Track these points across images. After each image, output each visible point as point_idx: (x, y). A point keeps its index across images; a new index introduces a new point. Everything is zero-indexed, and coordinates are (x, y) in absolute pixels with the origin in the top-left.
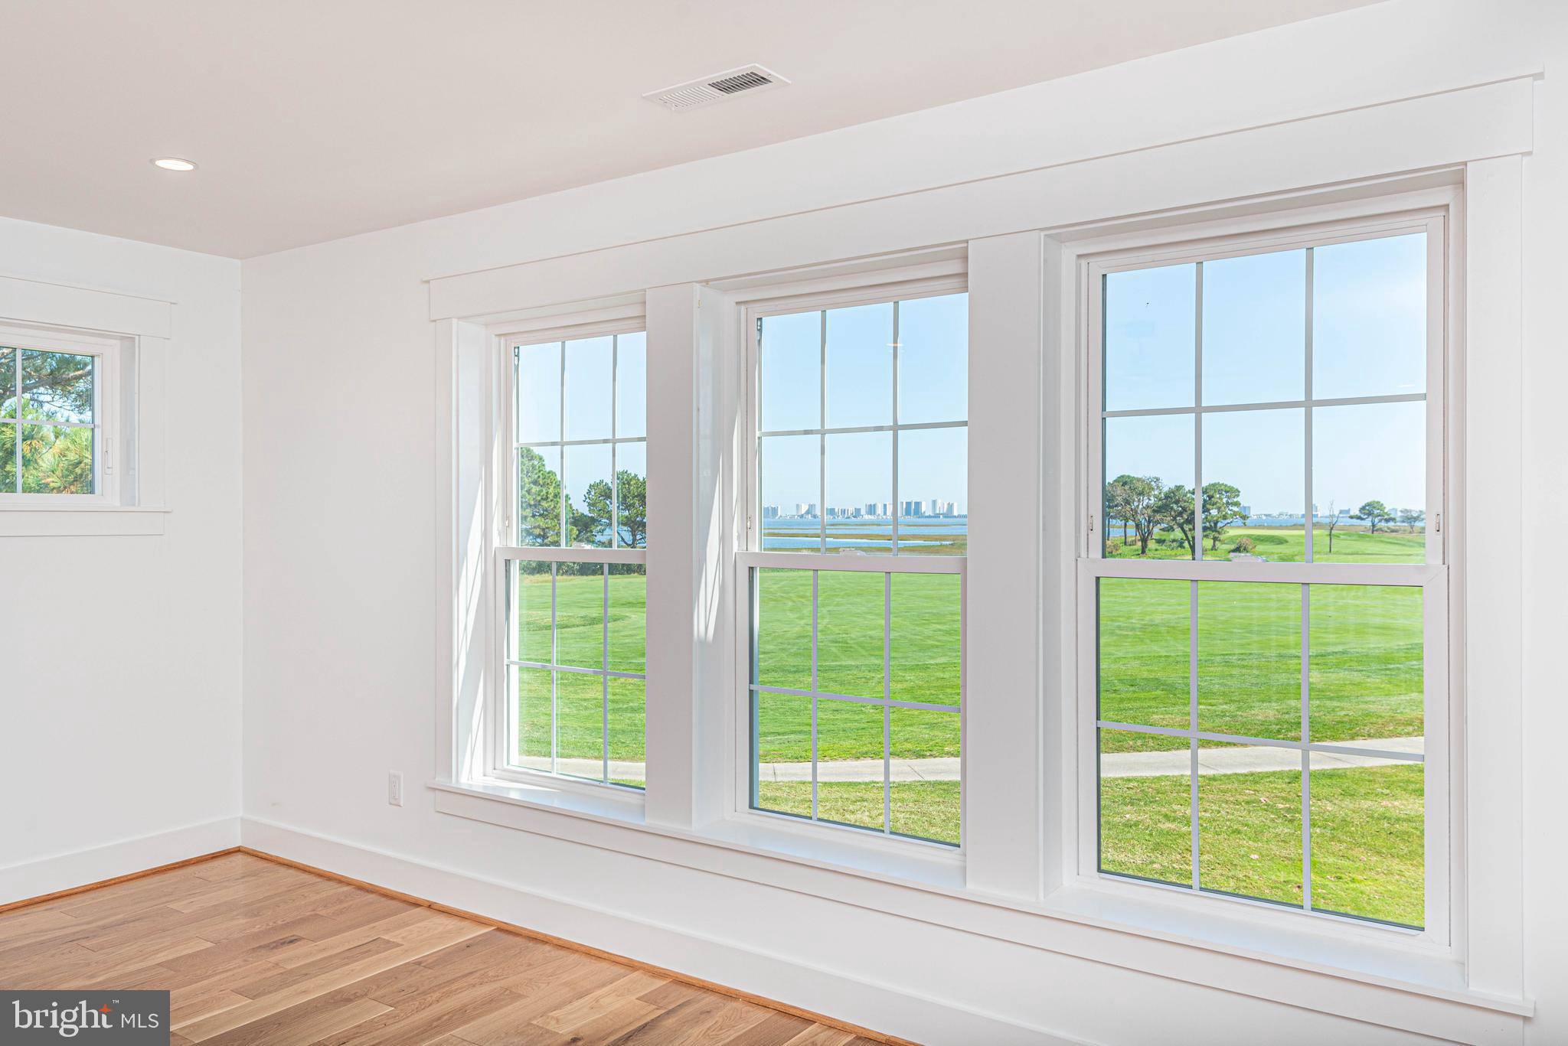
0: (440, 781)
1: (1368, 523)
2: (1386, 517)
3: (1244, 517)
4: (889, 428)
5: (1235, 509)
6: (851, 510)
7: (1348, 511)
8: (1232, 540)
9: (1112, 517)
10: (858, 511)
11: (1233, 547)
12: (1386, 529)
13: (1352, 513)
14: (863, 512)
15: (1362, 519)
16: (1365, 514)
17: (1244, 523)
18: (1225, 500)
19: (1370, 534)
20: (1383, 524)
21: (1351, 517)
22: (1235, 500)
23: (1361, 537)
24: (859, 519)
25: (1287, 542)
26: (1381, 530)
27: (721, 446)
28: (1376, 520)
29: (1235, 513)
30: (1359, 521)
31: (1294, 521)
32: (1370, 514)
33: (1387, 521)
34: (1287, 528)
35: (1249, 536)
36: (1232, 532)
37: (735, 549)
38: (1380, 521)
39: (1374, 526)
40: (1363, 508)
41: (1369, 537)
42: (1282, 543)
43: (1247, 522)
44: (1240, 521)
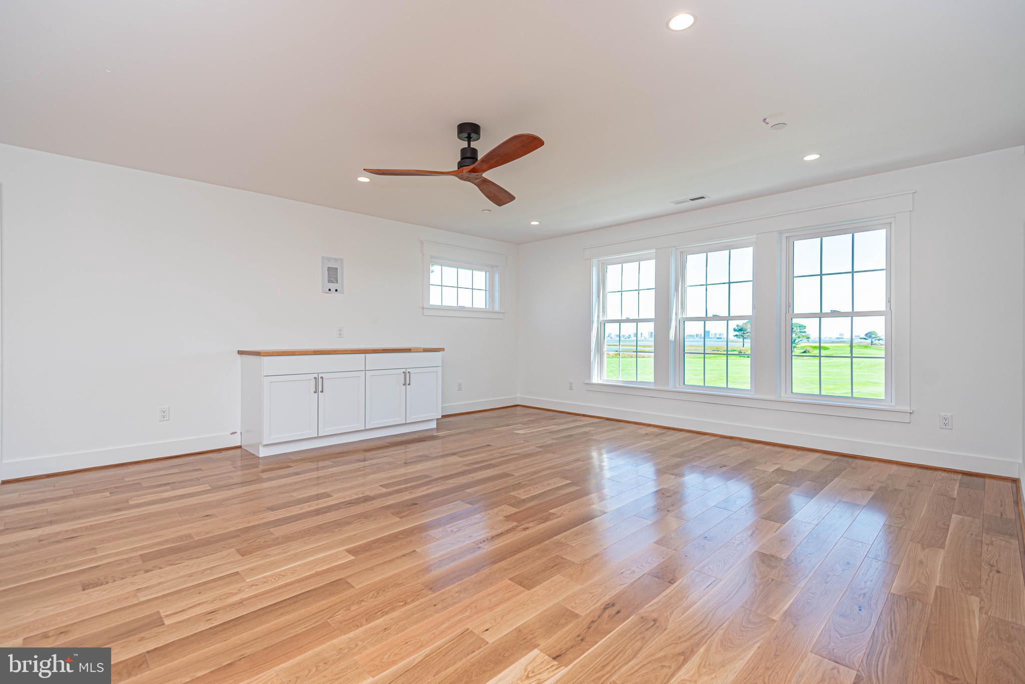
0: (587, 381)
1: (869, 341)
2: (878, 338)
3: (808, 338)
4: (728, 283)
5: (803, 334)
6: (627, 335)
7: (859, 336)
8: (802, 348)
9: (745, 338)
10: (630, 336)
11: (803, 351)
12: (878, 344)
13: (861, 337)
14: (632, 336)
15: (866, 339)
16: (868, 337)
17: (808, 341)
18: (799, 330)
19: (870, 345)
20: (877, 341)
21: (861, 338)
22: (804, 330)
23: (866, 347)
24: (630, 339)
25: (829, 349)
26: (875, 344)
27: (677, 290)
28: (873, 340)
29: (803, 336)
30: (865, 340)
31: (832, 340)
32: (870, 337)
33: (879, 340)
34: (829, 343)
35: (811, 346)
36: (802, 344)
37: (680, 317)
38: (875, 340)
39: (872, 342)
40: (866, 335)
41: (870, 347)
42: (826, 349)
43: (810, 340)
44: (806, 340)
